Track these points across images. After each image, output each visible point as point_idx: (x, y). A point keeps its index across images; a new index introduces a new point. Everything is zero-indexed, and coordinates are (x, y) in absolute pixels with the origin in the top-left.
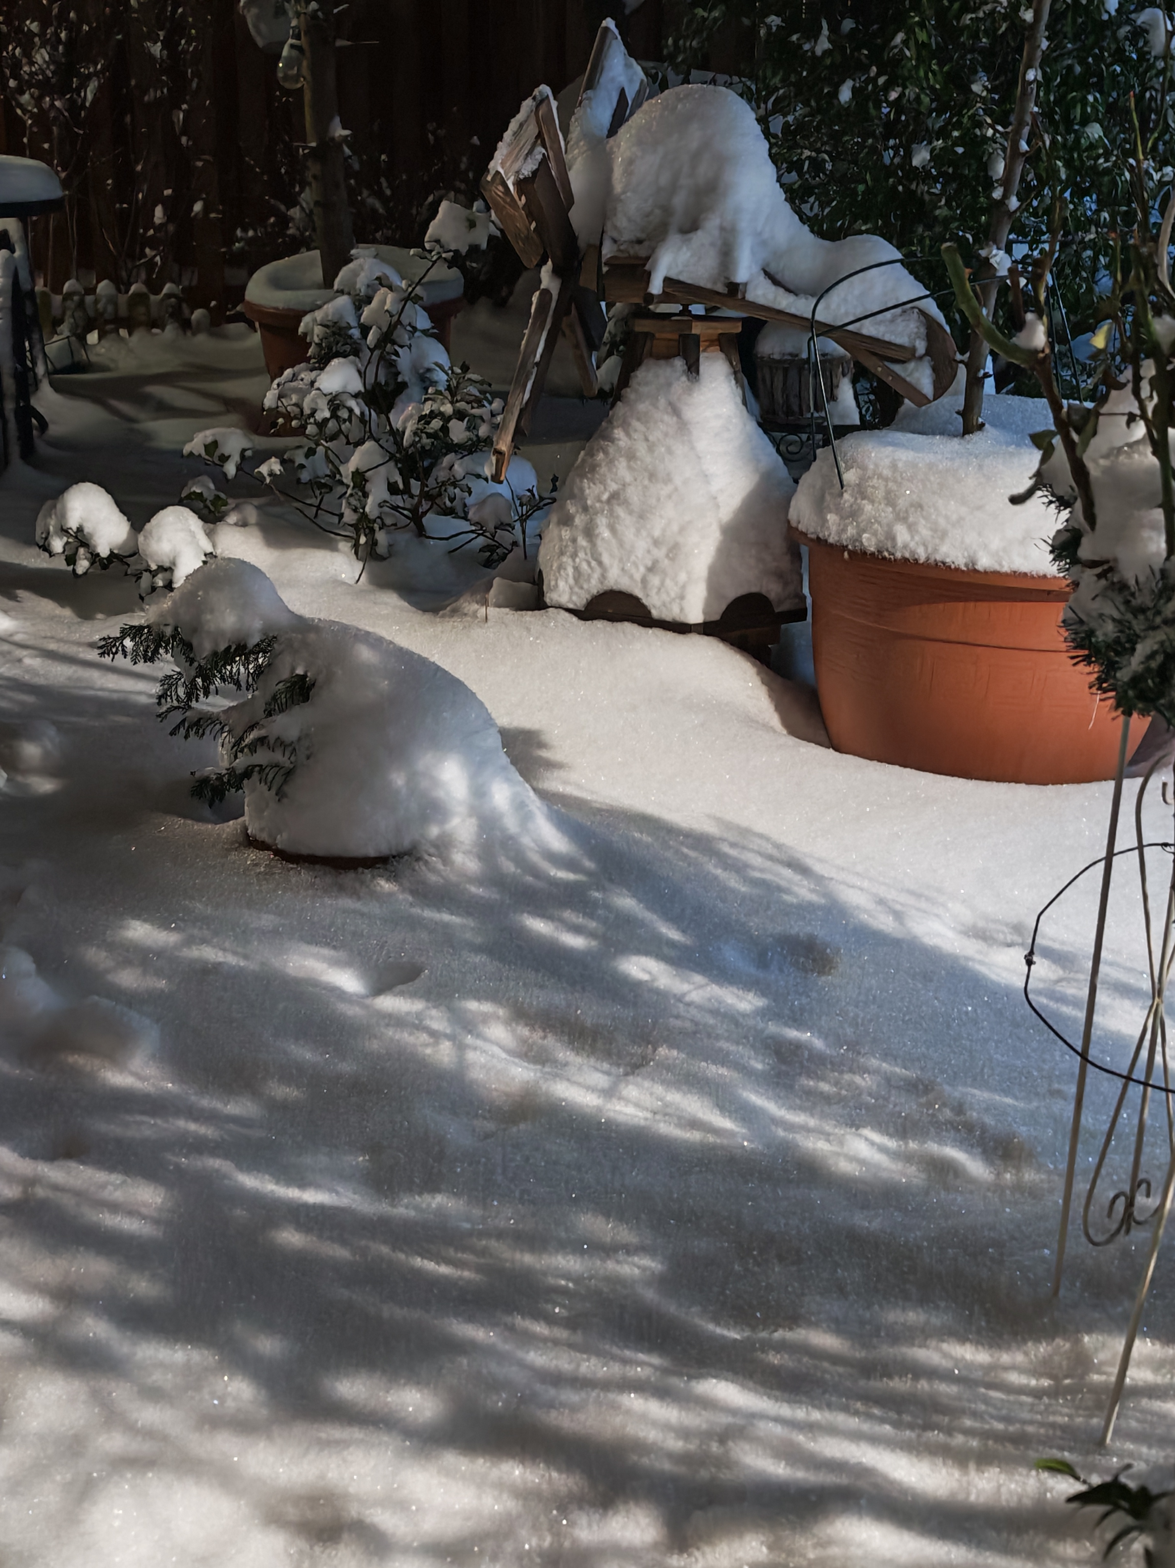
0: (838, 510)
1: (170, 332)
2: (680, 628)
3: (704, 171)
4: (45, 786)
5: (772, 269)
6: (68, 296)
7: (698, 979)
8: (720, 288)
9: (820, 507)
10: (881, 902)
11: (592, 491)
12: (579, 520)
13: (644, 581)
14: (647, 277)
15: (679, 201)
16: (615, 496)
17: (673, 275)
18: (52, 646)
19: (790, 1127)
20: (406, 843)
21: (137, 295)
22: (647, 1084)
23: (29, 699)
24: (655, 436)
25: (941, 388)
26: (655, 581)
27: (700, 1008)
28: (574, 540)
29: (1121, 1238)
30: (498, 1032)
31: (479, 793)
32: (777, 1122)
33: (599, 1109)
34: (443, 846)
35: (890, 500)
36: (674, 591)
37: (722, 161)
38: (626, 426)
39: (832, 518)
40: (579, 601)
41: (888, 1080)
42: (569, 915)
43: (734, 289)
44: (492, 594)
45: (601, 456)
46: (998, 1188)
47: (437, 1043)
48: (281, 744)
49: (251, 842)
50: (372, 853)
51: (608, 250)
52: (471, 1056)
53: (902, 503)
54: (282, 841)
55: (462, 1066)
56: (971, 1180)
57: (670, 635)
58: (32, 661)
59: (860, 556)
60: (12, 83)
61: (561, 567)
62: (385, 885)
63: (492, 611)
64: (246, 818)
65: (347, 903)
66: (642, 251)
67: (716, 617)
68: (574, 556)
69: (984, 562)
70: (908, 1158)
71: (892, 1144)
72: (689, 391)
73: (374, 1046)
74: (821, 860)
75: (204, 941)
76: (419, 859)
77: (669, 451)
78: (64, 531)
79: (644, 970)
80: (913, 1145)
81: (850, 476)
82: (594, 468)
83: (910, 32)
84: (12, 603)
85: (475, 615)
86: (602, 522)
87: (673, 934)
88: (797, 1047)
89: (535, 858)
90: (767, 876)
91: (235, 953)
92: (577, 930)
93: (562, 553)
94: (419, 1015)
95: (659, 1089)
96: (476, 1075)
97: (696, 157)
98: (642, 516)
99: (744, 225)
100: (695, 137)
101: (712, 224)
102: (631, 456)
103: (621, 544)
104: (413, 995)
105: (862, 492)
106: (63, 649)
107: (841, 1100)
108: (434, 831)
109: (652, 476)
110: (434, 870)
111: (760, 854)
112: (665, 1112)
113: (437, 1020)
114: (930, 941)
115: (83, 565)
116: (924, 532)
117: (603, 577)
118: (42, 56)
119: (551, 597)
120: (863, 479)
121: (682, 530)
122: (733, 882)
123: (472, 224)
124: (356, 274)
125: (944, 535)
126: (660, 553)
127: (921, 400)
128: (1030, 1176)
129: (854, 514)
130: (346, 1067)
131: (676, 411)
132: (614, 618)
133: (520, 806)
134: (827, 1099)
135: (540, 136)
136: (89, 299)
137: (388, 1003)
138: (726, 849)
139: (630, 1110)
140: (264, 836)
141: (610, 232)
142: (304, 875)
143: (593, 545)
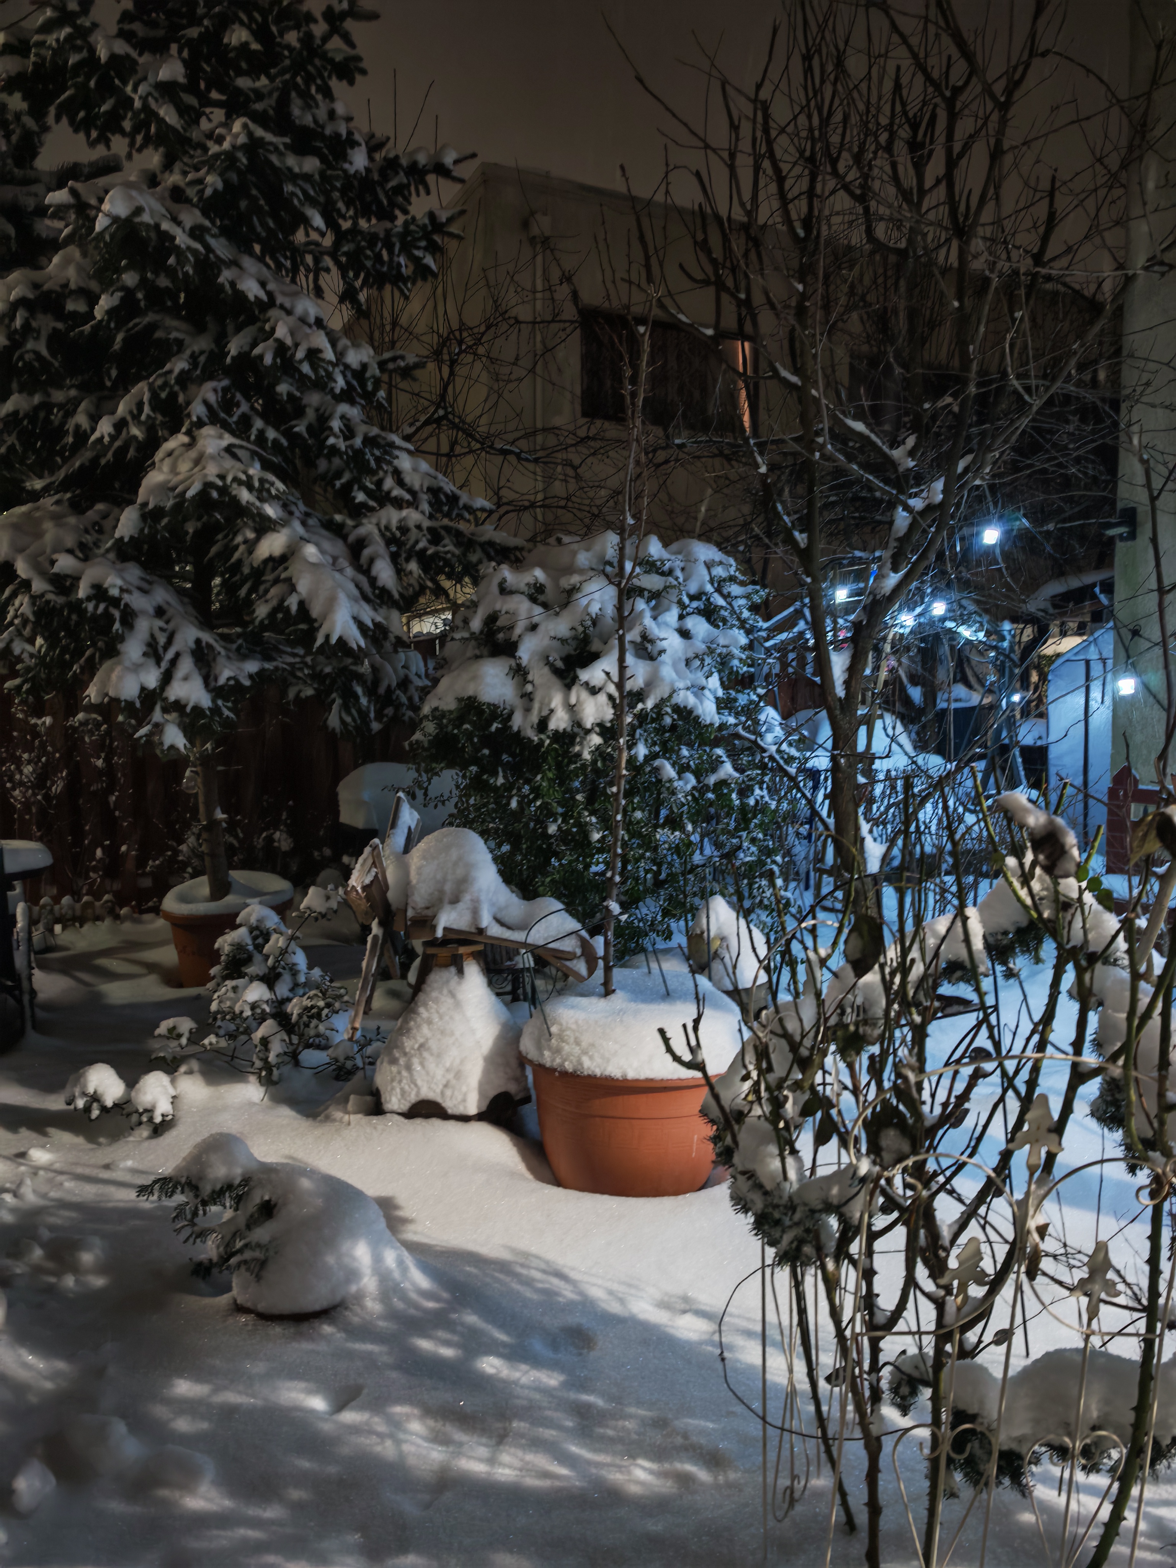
0: (550, 1048)
1: (108, 922)
2: (465, 1119)
3: (460, 872)
4: (98, 1282)
5: (499, 916)
6: (44, 907)
7: (524, 1367)
8: (473, 930)
9: (540, 1048)
10: (611, 1293)
11: (409, 1044)
12: (402, 1061)
13: (442, 1093)
14: (434, 928)
15: (448, 887)
16: (422, 1046)
17: (448, 925)
18: (79, 1170)
19: (598, 1465)
20: (338, 1298)
21: (86, 903)
22: (513, 1450)
23: (73, 1214)
24: (443, 1010)
25: (591, 970)
26: (448, 1092)
27: (529, 1388)
28: (399, 1073)
29: (792, 1513)
30: (416, 1426)
31: (377, 1259)
32: (589, 1463)
33: (489, 1473)
34: (359, 1297)
35: (578, 1043)
36: (460, 1098)
37: (470, 867)
38: (425, 1005)
39: (547, 1053)
40: (405, 1107)
41: (643, 1422)
42: (441, 1334)
43: (481, 931)
44: (350, 1106)
45: (412, 1023)
46: (717, 1486)
47: (382, 1443)
48: (259, 1246)
49: (239, 1309)
50: (317, 1307)
51: (410, 913)
52: (406, 1448)
53: (584, 1044)
54: (261, 1307)
55: (402, 1456)
56: (702, 1484)
57: (460, 1125)
58: (69, 1184)
59: (565, 1074)
60: (8, 785)
61: (393, 1089)
62: (327, 1329)
63: (352, 1117)
64: (235, 1292)
65: (306, 1346)
66: (429, 913)
67: (484, 1108)
68: (400, 1082)
69: (631, 1075)
70: (664, 1475)
71: (653, 1466)
72: (459, 983)
73: (345, 1451)
74: (573, 1269)
75: (225, 1388)
76: (346, 1308)
77: (451, 1018)
78: (84, 1094)
79: (492, 1366)
80: (667, 1466)
81: (554, 1029)
82: (409, 1030)
83: (544, 773)
84: (45, 1139)
85: (341, 1121)
86: (416, 1061)
87: (502, 1337)
88: (589, 1406)
89: (413, 1296)
90: (547, 1286)
91: (247, 1395)
92: (447, 1343)
93: (393, 1080)
94: (367, 1423)
95: (520, 1453)
96: (411, 1461)
97: (456, 864)
98: (439, 1056)
99: (483, 897)
100: (454, 854)
101: (467, 898)
102: (429, 1022)
103: (428, 1073)
104: (362, 1408)
105: (561, 1039)
106: (87, 1171)
107: (621, 1440)
108: (353, 1288)
109: (443, 1032)
110: (356, 1315)
111: (537, 1269)
112: (526, 1468)
113: (379, 1424)
114: (642, 1316)
115: (95, 1113)
116: (598, 1060)
117: (418, 1093)
118: (28, 769)
119: (388, 1106)
120: (562, 1031)
121: (462, 1062)
122: (529, 1294)
123: (328, 898)
124: (250, 915)
125: (608, 1061)
126: (450, 1076)
127: (581, 979)
128: (732, 1476)
129: (558, 1051)
130: (332, 1470)
131: (452, 995)
132: (427, 1116)
133: (400, 1263)
134: (612, 1440)
135: (374, 863)
136: (57, 907)
137: (349, 1417)
138: (519, 1270)
139: (507, 1471)
140: (249, 1305)
141: (411, 904)
142: (277, 1330)
143: (411, 1075)
